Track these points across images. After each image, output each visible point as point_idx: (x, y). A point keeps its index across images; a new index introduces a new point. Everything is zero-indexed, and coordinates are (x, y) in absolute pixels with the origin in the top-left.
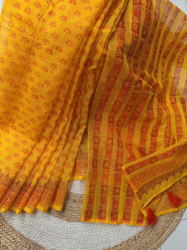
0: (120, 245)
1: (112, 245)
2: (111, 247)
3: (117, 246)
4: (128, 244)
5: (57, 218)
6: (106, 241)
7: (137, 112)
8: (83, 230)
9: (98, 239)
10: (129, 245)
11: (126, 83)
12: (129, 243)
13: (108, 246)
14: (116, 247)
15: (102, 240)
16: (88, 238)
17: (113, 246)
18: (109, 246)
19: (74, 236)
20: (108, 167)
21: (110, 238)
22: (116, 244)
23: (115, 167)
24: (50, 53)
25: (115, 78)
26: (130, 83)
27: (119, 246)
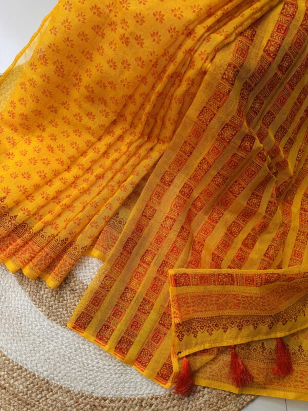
0: (112, 401)
1: (98, 393)
2: (95, 395)
3: (105, 400)
4: (125, 407)
5: (35, 303)
6: (91, 381)
7: (231, 192)
8: (64, 342)
9: (81, 371)
10: (126, 409)
11: (227, 132)
12: (127, 406)
13: (90, 391)
14: (103, 401)
15: (85, 375)
16: (65, 361)
17: (99, 395)
18: (93, 393)
19: (46, 345)
20: (149, 262)
21: (99, 380)
22: (105, 396)
23: (160, 267)
24: (124, 42)
25: (211, 115)
26: (233, 134)
27: (107, 401)
